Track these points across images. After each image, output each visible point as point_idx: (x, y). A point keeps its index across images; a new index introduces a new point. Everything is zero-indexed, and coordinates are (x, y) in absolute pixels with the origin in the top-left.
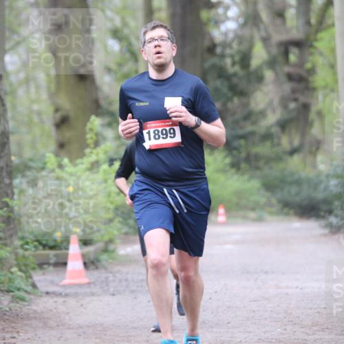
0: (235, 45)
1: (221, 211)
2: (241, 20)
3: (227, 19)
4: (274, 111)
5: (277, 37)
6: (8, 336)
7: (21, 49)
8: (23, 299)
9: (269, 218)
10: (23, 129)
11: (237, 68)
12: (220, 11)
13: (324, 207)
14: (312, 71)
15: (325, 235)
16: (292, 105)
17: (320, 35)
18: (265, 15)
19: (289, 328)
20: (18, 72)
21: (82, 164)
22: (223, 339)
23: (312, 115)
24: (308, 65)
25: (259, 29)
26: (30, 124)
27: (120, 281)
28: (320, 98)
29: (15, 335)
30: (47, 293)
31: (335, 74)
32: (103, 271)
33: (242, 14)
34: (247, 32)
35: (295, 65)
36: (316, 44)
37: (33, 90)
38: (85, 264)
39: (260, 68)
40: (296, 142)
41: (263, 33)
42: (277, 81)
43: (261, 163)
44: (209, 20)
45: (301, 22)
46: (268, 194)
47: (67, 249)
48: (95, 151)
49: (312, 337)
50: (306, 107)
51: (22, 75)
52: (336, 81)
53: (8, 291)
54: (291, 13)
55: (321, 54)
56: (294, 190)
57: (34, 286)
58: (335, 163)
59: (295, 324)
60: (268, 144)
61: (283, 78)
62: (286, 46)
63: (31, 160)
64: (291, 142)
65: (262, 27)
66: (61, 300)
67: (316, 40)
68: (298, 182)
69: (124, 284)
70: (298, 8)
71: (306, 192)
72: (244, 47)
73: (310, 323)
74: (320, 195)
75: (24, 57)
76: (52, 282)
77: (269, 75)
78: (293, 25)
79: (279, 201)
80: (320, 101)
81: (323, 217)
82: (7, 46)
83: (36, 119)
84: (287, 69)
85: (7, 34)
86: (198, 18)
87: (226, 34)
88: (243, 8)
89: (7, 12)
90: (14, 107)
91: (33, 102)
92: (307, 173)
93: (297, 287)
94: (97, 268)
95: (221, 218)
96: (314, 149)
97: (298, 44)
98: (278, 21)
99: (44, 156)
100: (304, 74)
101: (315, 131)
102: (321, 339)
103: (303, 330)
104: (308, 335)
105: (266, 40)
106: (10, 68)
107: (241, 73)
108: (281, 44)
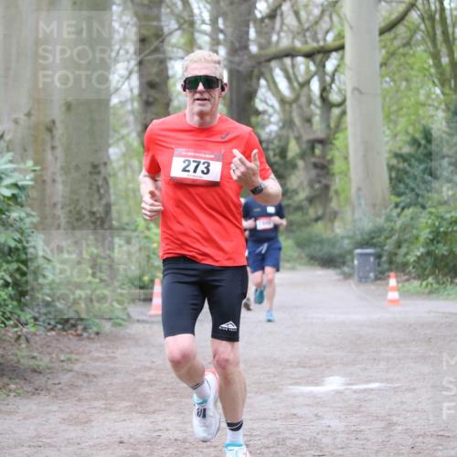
0: (276, 142)
2: (281, 124)
3: (270, 123)
4: (303, 189)
5: (306, 137)
6: (110, 351)
7: (122, 144)
8: (120, 325)
9: (299, 267)
10: (122, 201)
11: (277, 158)
12: (266, 117)
13: (340, 260)
14: (331, 162)
15: (339, 280)
16: (317, 186)
17: (337, 135)
18: (297, 121)
20: (118, 160)
23: (332, 193)
24: (329, 157)
25: (293, 131)
26: (127, 197)
28: (337, 180)
29: (115, 350)
30: (138, 321)
31: (348, 163)
33: (280, 120)
34: (284, 133)
35: (319, 157)
36: (335, 142)
37: (129, 174)
39: (294, 158)
40: (320, 212)
41: (296, 134)
42: (306, 168)
43: (294, 228)
44: (258, 124)
45: (324, 126)
46: (299, 250)
47: (152, 288)
49: (329, 354)
50: (327, 187)
51: (122, 163)
52: (349, 169)
53: (110, 319)
54: (316, 119)
55: (338, 149)
56: (318, 247)
57: (129, 315)
58: (348, 227)
60: (300, 213)
61: (311, 166)
62: (313, 144)
63: (127, 224)
64: (316, 212)
65: (295, 129)
66: (147, 326)
67: (335, 139)
68: (321, 242)
70: (321, 116)
71: (326, 249)
72: (282, 144)
73: (328, 344)
74: (336, 251)
75: (124, 149)
76: (142, 313)
77: (301, 163)
78: (318, 129)
79: (307, 256)
80: (337, 183)
81: (339, 267)
82: (111, 141)
83: (131, 194)
84: (313, 160)
85: (111, 133)
87: (270, 134)
88: (282, 116)
89: (111, 117)
90: (115, 185)
91: (129, 182)
92: (327, 234)
93: (319, 318)
96: (332, 217)
97: (321, 141)
98: (307, 125)
99: (136, 221)
100: (326, 163)
101: (334, 205)
102: (336, 355)
104: (326, 352)
105: (298, 139)
106: (113, 157)
107: (281, 162)
108: (309, 141)
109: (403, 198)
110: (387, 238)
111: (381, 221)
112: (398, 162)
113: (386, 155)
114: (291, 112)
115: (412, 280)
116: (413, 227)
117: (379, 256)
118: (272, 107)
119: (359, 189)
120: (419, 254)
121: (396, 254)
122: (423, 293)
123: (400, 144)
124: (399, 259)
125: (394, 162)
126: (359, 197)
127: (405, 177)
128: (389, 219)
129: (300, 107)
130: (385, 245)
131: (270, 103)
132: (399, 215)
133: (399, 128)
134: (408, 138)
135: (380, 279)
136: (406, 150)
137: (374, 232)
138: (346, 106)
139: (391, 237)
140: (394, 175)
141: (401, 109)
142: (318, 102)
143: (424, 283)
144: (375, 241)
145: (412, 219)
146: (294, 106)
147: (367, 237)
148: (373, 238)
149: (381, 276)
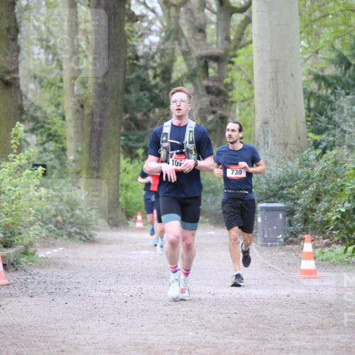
0: (157, 57)
1: (139, 218)
2: (163, 34)
3: (149, 31)
5: (197, 52)
11: (158, 79)
12: (145, 24)
14: (230, 87)
17: (239, 51)
18: (185, 30)
19: (200, 331)
21: (6, 168)
22: (136, 341)
25: (180, 44)
27: (39, 283)
28: (237, 111)
31: (252, 89)
32: (23, 273)
35: (214, 79)
36: (233, 59)
38: (4, 265)
41: (184, 48)
44: (133, 33)
48: (18, 157)
49: (222, 341)
50: (223, 120)
54: (211, 29)
55: (239, 69)
59: (206, 328)
61: (202, 92)
62: (206, 61)
65: (183, 41)
67: (235, 56)
68: (214, 191)
69: (43, 286)
70: (217, 24)
72: (166, 60)
73: (221, 327)
78: (213, 41)
84: (205, 83)
86: (122, 30)
87: (150, 46)
88: (165, 24)
93: (210, 293)
94: (17, 270)
95: (139, 225)
97: (217, 59)
98: (199, 36)
100: (223, 88)
102: (230, 343)
103: (214, 334)
104: (218, 338)
105: (186, 54)
107: (162, 84)
108: (201, 58)
109: (324, 136)
110: (302, 189)
111: (294, 165)
112: (320, 88)
113: (304, 78)
114: (177, 18)
115: (334, 245)
116: (337, 175)
117: (290, 213)
118: (153, 11)
119: (266, 123)
120: (343, 210)
121: (313, 210)
122: (348, 263)
123: (323, 63)
124: (318, 217)
125: (314, 86)
126: (265, 133)
127: (328, 107)
128: (305, 163)
129: (190, 11)
130: (298, 199)
131: (150, 5)
132: (318, 158)
133: (321, 41)
134: (333, 56)
135: (291, 242)
136: (331, 71)
137: (286, 181)
138: (251, 12)
139: (307, 188)
140: (312, 105)
141: (325, 16)
142: (215, 7)
143: (350, 249)
144: (285, 192)
145: (335, 163)
146: (182, 9)
147: (274, 187)
148: (283, 188)
149: (292, 239)
